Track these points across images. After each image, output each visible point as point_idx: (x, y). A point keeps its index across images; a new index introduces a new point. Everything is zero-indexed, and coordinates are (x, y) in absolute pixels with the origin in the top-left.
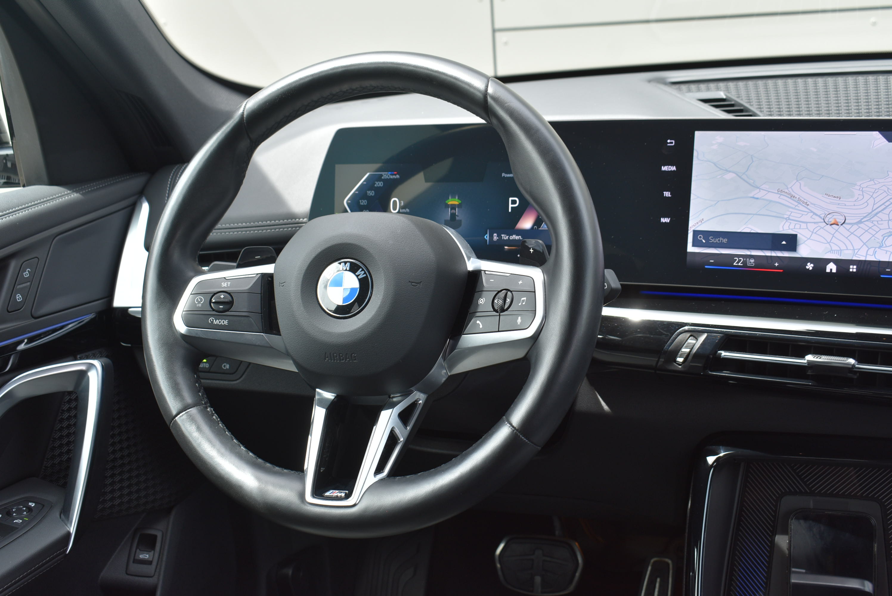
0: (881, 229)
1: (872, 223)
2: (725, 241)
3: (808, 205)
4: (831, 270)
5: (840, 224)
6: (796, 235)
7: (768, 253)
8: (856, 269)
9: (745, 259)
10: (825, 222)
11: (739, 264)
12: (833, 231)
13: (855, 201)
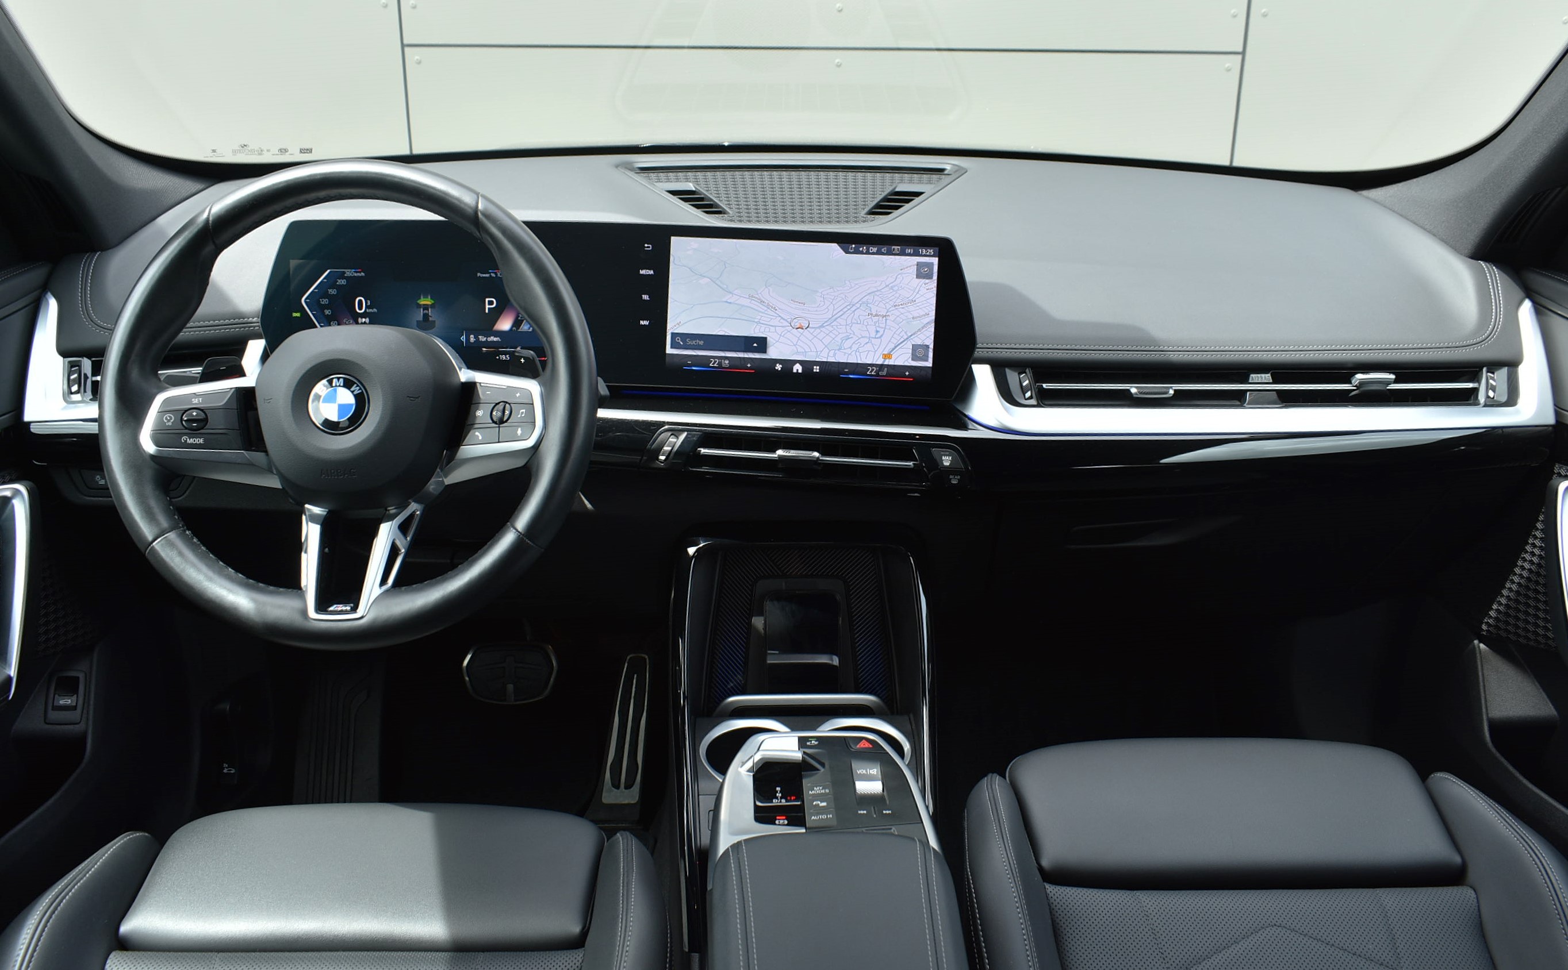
0: (839, 333)
1: (832, 327)
2: (701, 343)
3: (776, 310)
4: (797, 370)
5: (804, 328)
6: (766, 338)
7: (741, 355)
8: (819, 369)
9: (720, 361)
10: (791, 326)
11: (715, 365)
12: (798, 335)
13: (817, 307)
